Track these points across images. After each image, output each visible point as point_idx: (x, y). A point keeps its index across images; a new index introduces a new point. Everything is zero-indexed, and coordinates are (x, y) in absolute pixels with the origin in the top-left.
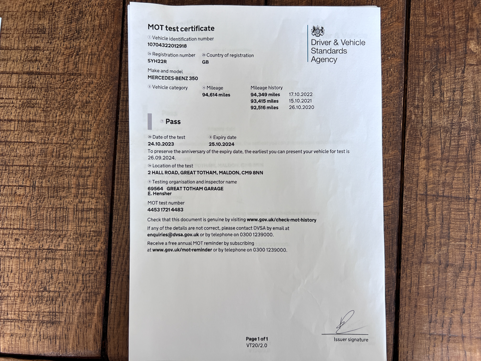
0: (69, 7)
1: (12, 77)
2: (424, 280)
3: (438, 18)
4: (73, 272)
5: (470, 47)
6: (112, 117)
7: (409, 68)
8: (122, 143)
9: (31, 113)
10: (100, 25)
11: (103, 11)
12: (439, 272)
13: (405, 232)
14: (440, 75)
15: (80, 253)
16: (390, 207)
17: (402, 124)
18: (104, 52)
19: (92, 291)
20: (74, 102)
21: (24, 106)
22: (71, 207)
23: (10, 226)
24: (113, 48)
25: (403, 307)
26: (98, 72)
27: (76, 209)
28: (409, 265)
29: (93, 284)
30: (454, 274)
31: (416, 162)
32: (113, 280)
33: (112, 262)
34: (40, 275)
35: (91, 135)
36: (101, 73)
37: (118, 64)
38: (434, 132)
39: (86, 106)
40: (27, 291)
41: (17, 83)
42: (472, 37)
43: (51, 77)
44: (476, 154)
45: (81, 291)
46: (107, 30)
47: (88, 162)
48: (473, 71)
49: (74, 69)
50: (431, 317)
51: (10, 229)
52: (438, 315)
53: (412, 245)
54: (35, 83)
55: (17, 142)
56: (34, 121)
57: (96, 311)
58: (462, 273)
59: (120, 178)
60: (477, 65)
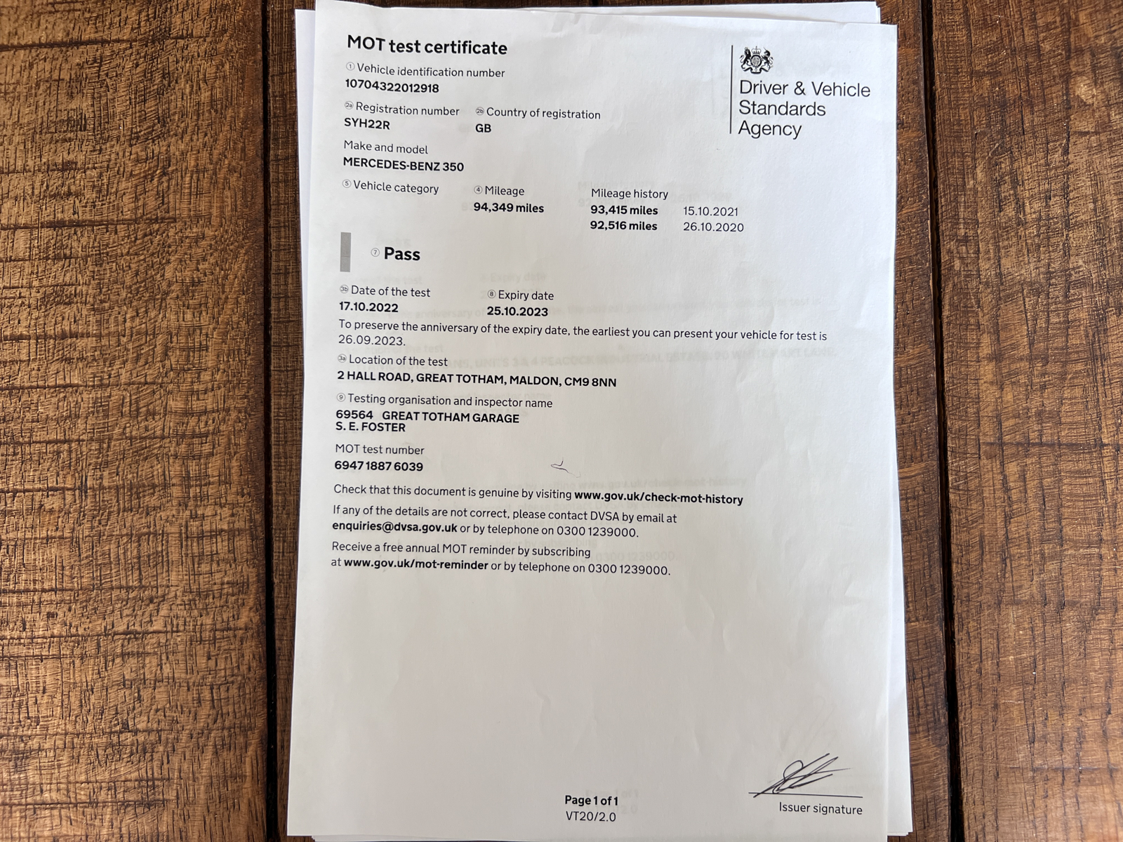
0: (137, 65)
1: (16, 237)
2: (1010, 643)
3: (998, 31)
4: (188, 683)
5: (1077, 93)
6: (254, 314)
7: (939, 151)
8: (283, 371)
9: (64, 318)
10: (212, 101)
11: (218, 69)
12: (1044, 622)
13: (957, 533)
14: (1012, 163)
15: (201, 636)
16: (919, 478)
17: (931, 281)
18: (226, 162)
19: (235, 724)
20: (164, 286)
21: (49, 301)
22: (174, 529)
23: (35, 583)
24: (247, 152)
25: (966, 710)
26: (215, 212)
27: (186, 533)
28: (974, 611)
29: (236, 706)
30: (1080, 625)
31: (972, 369)
32: (284, 695)
33: (277, 651)
34: (113, 695)
35: (209, 359)
36: (222, 212)
37: (261, 189)
38: (1008, 296)
39: (193, 292)
40: (84, 734)
41: (28, 250)
42: (1080, 69)
43: (107, 231)
44: (1110, 339)
45: (210, 725)
46: (230, 113)
47: (207, 422)
48: (1090, 148)
49: (159, 208)
50: (1034, 729)
51: (35, 591)
52: (1049, 724)
53: (977, 563)
54: (70, 246)
55: (38, 387)
56: (74, 335)
57: (248, 769)
58: (1099, 620)
59: (282, 455)
60: (1096, 133)
